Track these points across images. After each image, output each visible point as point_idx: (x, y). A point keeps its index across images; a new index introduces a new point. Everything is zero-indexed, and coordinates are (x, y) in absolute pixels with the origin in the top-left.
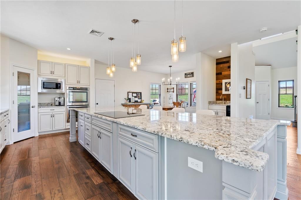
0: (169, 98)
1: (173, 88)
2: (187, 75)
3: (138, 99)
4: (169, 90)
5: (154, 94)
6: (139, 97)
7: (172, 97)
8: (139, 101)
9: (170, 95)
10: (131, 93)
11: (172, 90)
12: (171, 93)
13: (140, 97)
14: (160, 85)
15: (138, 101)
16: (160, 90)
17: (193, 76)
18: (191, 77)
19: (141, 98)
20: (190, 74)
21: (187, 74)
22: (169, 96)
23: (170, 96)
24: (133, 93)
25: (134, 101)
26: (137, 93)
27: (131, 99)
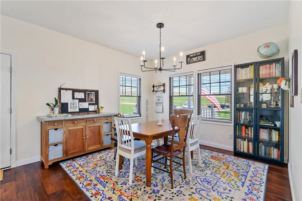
0: (156, 103)
1: (164, 85)
2: (191, 58)
3: (89, 104)
4: (156, 89)
5: (128, 96)
6: (92, 100)
7: (161, 101)
8: (92, 108)
9: (159, 97)
10: (71, 91)
11: (162, 88)
12: (159, 94)
13: (94, 99)
14: (140, 79)
15: (88, 109)
16: (140, 87)
17: (204, 59)
18: (199, 61)
19: (97, 103)
20: (196, 56)
21: (192, 56)
22: (155, 100)
23: (157, 98)
24: (74, 91)
25: (78, 111)
26: (88, 91)
27: (69, 104)
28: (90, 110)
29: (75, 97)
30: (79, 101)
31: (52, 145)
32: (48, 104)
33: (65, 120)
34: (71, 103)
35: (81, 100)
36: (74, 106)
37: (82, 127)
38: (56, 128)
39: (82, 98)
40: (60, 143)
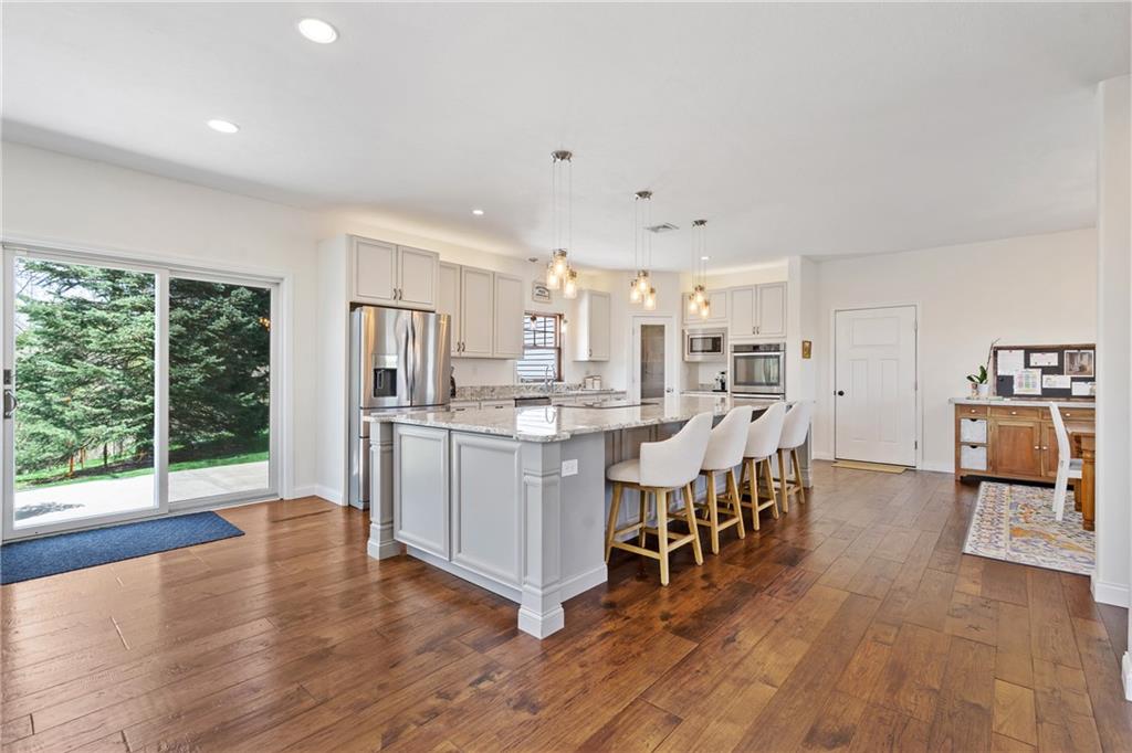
3: (1073, 380)
6: (1082, 368)
8: (1080, 389)
13: (1091, 368)
15: (1069, 390)
24: (1031, 350)
25: (1039, 392)
26: (1069, 347)
27: (1015, 379)
28: (1074, 394)
29: (1032, 364)
30: (1043, 373)
31: (968, 444)
32: (970, 378)
33: (992, 407)
34: (1021, 377)
35: (1046, 370)
36: (1029, 383)
37: (1031, 425)
38: (974, 417)
39: (1052, 364)
40: (982, 445)
